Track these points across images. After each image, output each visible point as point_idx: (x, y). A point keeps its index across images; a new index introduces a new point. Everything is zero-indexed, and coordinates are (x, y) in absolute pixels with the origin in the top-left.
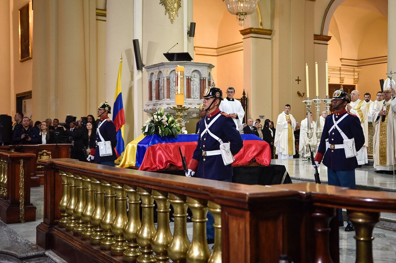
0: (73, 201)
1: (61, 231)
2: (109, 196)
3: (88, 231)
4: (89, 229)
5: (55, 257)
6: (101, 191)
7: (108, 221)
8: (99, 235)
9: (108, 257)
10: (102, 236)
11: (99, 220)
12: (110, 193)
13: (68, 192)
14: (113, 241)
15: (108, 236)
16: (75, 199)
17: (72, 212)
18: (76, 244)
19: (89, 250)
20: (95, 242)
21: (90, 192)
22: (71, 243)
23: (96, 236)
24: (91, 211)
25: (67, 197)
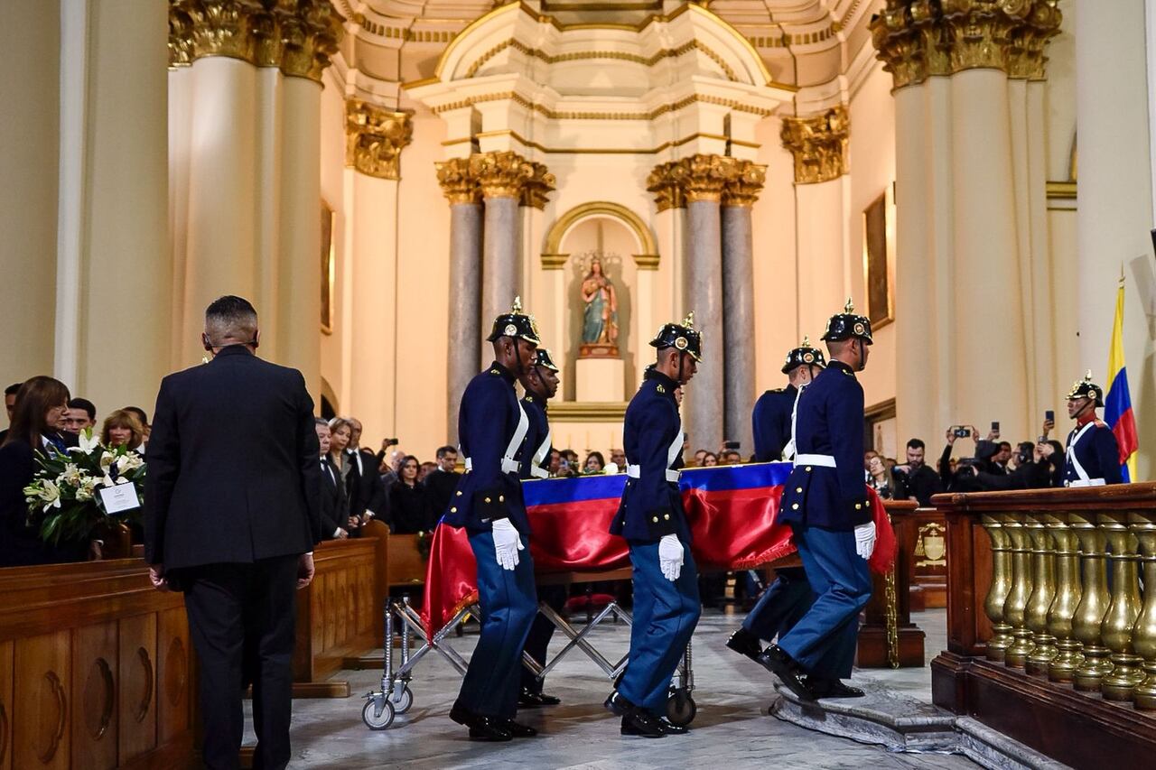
0: (1021, 588)
1: (995, 667)
2: (1121, 556)
3: (1063, 659)
4: (1068, 655)
5: (981, 728)
6: (1098, 549)
7: (1121, 624)
8: (1097, 665)
9: (1128, 714)
10: (1104, 668)
11: (1095, 625)
12: (1122, 550)
13: (1005, 570)
14: (1135, 677)
15: (1122, 664)
16: (1026, 584)
17: (1021, 618)
18: (1038, 691)
19: (1071, 700)
20: (1084, 682)
21: (1066, 558)
22: (1020, 689)
23: (1089, 666)
24: (1070, 607)
25: (1006, 581)
